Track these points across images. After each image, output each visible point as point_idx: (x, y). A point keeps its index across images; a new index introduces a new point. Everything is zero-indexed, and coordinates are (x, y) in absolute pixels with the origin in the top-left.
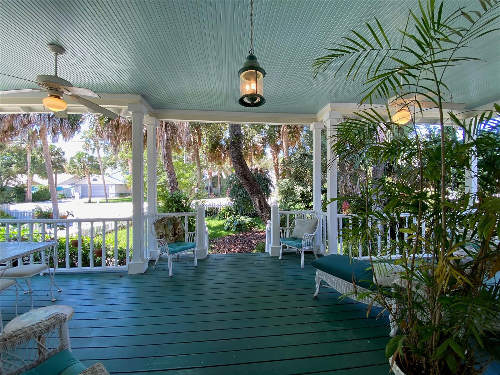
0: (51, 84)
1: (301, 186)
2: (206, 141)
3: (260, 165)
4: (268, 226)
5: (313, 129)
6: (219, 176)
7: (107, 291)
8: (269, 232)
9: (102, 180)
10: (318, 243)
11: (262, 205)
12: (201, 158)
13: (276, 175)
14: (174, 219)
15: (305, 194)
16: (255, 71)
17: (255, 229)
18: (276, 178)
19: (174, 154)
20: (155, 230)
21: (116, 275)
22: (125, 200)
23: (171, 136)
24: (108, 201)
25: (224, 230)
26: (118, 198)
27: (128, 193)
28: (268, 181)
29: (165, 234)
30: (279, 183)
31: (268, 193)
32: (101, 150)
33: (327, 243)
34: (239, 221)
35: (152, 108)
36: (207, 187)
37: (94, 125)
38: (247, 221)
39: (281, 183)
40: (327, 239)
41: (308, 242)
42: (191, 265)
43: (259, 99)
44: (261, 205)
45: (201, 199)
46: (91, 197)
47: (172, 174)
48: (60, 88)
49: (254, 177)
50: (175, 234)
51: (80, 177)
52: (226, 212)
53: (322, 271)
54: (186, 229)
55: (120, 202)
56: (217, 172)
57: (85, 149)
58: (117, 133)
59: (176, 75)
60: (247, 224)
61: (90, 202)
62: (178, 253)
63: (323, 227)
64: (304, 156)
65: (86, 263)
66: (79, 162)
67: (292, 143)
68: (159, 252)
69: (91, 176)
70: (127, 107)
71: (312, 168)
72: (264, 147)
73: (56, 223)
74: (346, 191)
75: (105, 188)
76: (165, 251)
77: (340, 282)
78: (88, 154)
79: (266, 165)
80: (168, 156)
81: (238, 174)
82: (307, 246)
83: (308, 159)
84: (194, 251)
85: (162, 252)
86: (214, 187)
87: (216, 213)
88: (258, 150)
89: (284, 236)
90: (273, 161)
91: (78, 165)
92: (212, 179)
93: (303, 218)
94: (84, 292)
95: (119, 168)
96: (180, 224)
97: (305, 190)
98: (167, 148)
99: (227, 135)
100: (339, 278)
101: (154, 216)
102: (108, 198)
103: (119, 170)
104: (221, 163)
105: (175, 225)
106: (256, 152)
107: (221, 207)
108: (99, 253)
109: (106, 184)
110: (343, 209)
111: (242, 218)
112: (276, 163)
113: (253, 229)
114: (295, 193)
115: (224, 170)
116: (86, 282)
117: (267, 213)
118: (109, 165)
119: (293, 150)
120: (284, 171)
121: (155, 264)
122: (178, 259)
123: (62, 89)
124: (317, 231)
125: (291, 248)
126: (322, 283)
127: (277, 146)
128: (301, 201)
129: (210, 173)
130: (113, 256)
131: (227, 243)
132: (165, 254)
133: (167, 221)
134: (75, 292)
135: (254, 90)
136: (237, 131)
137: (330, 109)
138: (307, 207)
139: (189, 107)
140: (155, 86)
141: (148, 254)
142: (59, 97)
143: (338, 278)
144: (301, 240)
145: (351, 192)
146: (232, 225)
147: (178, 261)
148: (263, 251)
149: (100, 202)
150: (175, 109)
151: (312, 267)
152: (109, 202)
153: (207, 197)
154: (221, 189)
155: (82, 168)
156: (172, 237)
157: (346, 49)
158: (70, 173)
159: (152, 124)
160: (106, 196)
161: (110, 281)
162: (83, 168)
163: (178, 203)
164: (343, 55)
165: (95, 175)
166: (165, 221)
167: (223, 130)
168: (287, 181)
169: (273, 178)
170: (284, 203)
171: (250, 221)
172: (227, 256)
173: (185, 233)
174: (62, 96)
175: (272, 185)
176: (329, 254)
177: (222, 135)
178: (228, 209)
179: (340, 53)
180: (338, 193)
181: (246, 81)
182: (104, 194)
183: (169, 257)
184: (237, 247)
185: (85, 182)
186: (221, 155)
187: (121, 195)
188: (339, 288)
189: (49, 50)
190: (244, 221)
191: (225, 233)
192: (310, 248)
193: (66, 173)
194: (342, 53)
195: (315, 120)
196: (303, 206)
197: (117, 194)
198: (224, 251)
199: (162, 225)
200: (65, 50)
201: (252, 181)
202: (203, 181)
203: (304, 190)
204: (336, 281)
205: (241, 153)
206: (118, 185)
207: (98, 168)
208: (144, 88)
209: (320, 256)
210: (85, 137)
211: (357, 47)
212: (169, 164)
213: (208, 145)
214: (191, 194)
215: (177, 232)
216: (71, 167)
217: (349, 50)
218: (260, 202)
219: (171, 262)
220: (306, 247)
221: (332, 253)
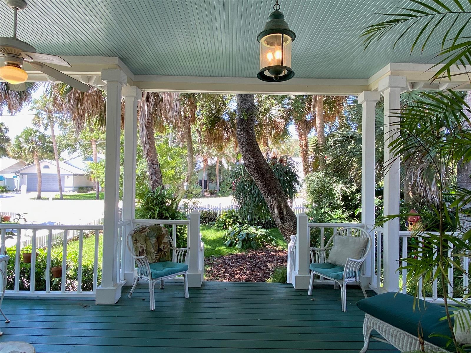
0: (9, 48)
1: (342, 183)
2: (201, 114)
3: (279, 149)
4: (291, 244)
5: (363, 102)
6: (218, 165)
7: (68, 326)
8: (293, 253)
9: (56, 168)
10: (368, 274)
11: (283, 212)
12: (193, 138)
13: (304, 166)
14: (158, 228)
15: (349, 196)
16: (281, 34)
17: (270, 247)
18: (304, 170)
19: (156, 133)
20: (132, 243)
21: (79, 304)
22: (86, 197)
23: (154, 109)
24: (64, 197)
25: (225, 245)
26: (76, 193)
27: (90, 187)
28: (292, 175)
29: (146, 250)
30: (308, 179)
31: (292, 193)
32: (56, 126)
33: (382, 274)
34: (248, 234)
35: (132, 74)
36: (201, 181)
37: (51, 95)
38: (259, 234)
39: (312, 178)
40: (382, 267)
41: (353, 272)
42: (181, 295)
43: (286, 72)
44: (281, 213)
45: (192, 198)
46: (41, 190)
47: (154, 162)
48: (20, 54)
49: (271, 170)
50: (159, 250)
51: (27, 163)
52: (228, 220)
53: (373, 317)
54: (174, 243)
55: (80, 199)
56: (216, 159)
57: (35, 124)
58: (81, 105)
59: (168, 32)
60: (259, 238)
61: (39, 198)
62: (163, 278)
63: (376, 248)
64: (350, 138)
65: (40, 285)
66: (26, 142)
67: (329, 118)
68: (136, 274)
69: (42, 162)
70: (100, 73)
71: (361, 157)
72: (286, 124)
73: (5, 229)
74: (414, 193)
75: (60, 178)
76: (146, 274)
77: (400, 334)
78: (39, 132)
79: (288, 149)
80: (150, 137)
81: (249, 166)
82: (351, 277)
83: (354, 143)
84: (184, 276)
85: (142, 274)
86: (211, 181)
87: (214, 220)
88: (277, 128)
89: (315, 260)
90: (300, 145)
91: (25, 146)
92: (208, 169)
93: (346, 234)
94: (37, 324)
95: (79, 151)
96: (166, 236)
97: (348, 191)
98: (149, 126)
99: (233, 105)
100: (399, 329)
101: (132, 223)
102: (63, 193)
103: (80, 154)
104: (222, 147)
105: (159, 238)
106: (274, 131)
107: (220, 211)
108: (57, 272)
109: (61, 173)
110: (409, 223)
111: (252, 229)
112: (304, 147)
113: (267, 247)
114: (333, 195)
115: (226, 156)
116: (40, 311)
117: (291, 224)
118: (66, 146)
119: (330, 128)
120: (317, 159)
121: (131, 291)
122: (162, 285)
123: (23, 55)
124: (368, 254)
125: (325, 279)
126: (374, 334)
127: (306, 122)
128: (343, 207)
129: (205, 161)
130: (75, 277)
131: (229, 265)
132: (145, 278)
133: (148, 231)
134: (25, 324)
135: (278, 60)
136: (249, 103)
137: (390, 72)
138: (352, 217)
139: (183, 72)
140: (139, 45)
141: (122, 278)
142: (18, 66)
143: (397, 329)
144: (342, 268)
145: (422, 195)
146: (237, 239)
147: (162, 289)
148: (284, 280)
149: (53, 199)
150: (163, 75)
151: (359, 309)
152: (65, 199)
153: (200, 196)
154: (220, 183)
155: (30, 150)
156: (155, 255)
157: (411, 13)
158: (14, 157)
159: (133, 96)
160: (61, 190)
161: (72, 311)
162: (32, 150)
163: (161, 204)
164: (407, 19)
165: (46, 160)
166: (146, 231)
167: (226, 100)
168: (321, 176)
169: (300, 172)
170: (316, 209)
171: (263, 233)
172: (230, 285)
173: (172, 250)
174: (22, 64)
175: (298, 183)
176: (384, 292)
177: (225, 106)
178: (231, 215)
179: (402, 17)
180: (402, 196)
181: (269, 46)
182: (58, 187)
183: (150, 283)
184: (244, 273)
185: (34, 170)
186: (223, 135)
187: (81, 189)
188: (399, 344)
189: (6, 3)
190: (254, 233)
191: (226, 250)
192: (356, 280)
193: (9, 157)
194: (406, 17)
195: (367, 88)
196: (345, 215)
197: (75, 187)
198: (225, 277)
199: (142, 237)
200: (26, 3)
201: (268, 176)
202: (195, 172)
203: (346, 190)
204: (395, 333)
205: (253, 136)
206: (76, 175)
207: (52, 151)
208: (124, 48)
209: (371, 293)
210: (35, 108)
211: (428, 11)
212: (150, 149)
213: (204, 121)
214: (177, 191)
215: (162, 247)
216: (16, 149)
217: (415, 14)
218: (279, 207)
219: (154, 289)
220: (350, 279)
221: (390, 290)
